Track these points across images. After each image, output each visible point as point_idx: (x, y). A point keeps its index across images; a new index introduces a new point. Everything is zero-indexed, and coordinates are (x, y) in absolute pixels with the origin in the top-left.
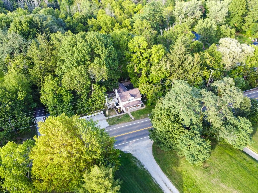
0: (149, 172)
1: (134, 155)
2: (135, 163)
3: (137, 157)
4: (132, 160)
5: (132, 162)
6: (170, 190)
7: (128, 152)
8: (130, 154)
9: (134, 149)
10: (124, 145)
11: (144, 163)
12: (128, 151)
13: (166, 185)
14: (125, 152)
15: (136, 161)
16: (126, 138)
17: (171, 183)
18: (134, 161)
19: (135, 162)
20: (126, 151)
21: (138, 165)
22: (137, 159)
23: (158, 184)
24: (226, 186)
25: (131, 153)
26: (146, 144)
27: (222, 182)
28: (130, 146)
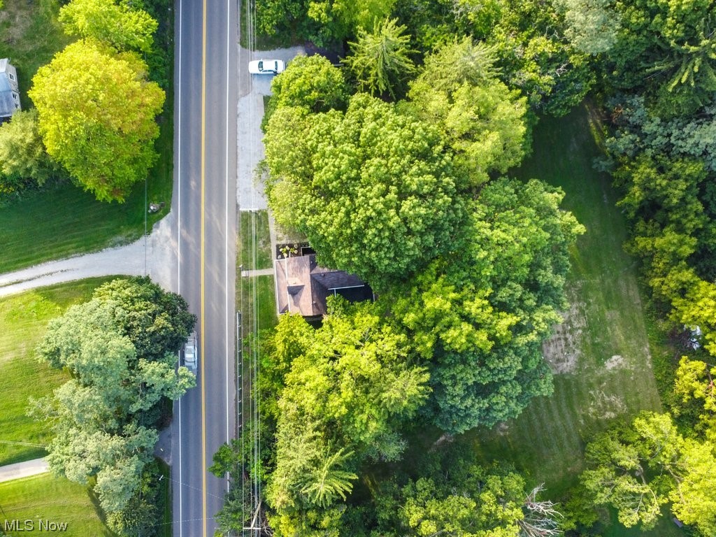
0: (97, 252)
1: (143, 238)
2: (125, 234)
3: (138, 243)
4: (133, 232)
5: (128, 229)
6: (51, 274)
7: (154, 230)
8: (150, 232)
9: (158, 245)
10: (174, 227)
11: (118, 251)
12: (158, 232)
13: (62, 271)
14: (158, 224)
15: (130, 238)
16: (191, 239)
17: (63, 282)
18: (130, 235)
19: (128, 236)
20: (158, 227)
21: (120, 238)
22: (133, 241)
23: (68, 259)
24: (8, 361)
25: (152, 235)
26: (161, 274)
27: (16, 360)
28: (167, 239)
